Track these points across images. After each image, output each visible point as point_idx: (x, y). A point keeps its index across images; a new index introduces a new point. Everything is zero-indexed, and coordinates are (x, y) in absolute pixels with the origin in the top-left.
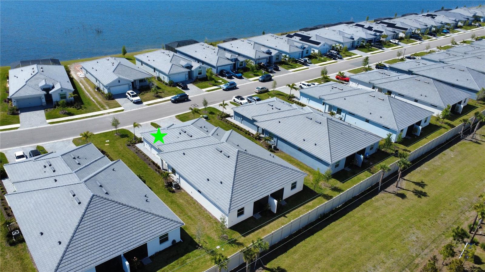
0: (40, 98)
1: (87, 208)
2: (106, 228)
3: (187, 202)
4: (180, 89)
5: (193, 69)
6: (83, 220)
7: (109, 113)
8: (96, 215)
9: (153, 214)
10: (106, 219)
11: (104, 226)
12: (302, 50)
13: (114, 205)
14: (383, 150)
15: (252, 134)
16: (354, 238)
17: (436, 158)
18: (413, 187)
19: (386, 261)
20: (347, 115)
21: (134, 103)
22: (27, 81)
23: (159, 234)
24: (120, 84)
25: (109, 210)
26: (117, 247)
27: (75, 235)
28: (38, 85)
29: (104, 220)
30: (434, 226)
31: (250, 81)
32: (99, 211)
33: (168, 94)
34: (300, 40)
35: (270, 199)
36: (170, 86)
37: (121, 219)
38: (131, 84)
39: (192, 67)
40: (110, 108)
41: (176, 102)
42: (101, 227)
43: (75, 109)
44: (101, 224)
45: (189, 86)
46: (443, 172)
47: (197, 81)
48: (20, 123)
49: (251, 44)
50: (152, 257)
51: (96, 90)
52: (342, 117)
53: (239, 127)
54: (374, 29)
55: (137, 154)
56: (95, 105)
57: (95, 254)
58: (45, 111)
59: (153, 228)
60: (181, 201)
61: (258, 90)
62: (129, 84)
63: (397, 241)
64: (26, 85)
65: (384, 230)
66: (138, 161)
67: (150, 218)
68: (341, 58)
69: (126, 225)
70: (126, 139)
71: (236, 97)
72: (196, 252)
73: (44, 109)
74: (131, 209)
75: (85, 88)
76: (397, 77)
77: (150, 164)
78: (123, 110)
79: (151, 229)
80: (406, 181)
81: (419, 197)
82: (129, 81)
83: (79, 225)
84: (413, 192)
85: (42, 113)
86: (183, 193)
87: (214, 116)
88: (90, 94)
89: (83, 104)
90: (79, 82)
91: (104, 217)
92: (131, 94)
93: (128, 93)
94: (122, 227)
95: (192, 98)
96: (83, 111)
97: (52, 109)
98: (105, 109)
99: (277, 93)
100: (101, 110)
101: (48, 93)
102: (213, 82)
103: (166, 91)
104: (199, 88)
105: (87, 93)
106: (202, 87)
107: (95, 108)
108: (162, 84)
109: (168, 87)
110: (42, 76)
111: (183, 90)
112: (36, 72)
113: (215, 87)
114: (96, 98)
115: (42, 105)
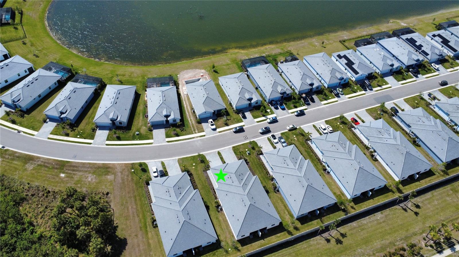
1: (182, 226)
3: (223, 219)
4: (241, 117)
5: (252, 101)
7: (197, 137)
9: (206, 232)
11: (187, 235)
12: (340, 81)
13: (192, 226)
15: (270, 174)
17: (367, 217)
18: (338, 236)
21: (211, 129)
22: (157, 109)
23: (207, 242)
24: (206, 113)
25: (190, 228)
26: (191, 245)
31: (289, 113)
32: (186, 228)
34: (346, 64)
35: (259, 231)
36: (236, 113)
37: (194, 233)
41: (236, 132)
43: (180, 131)
47: (254, 110)
48: (153, 139)
49: (300, 74)
50: (203, 248)
51: (192, 111)
53: (265, 166)
55: (207, 179)
57: (183, 246)
59: (205, 239)
64: (157, 112)
67: (204, 234)
68: (371, 90)
69: (195, 236)
70: (203, 164)
72: (221, 250)
73: (165, 128)
74: (198, 229)
75: (186, 107)
77: (211, 189)
78: (204, 136)
80: (336, 231)
81: (337, 243)
82: (211, 112)
83: (178, 234)
84: (336, 239)
86: (223, 214)
87: (254, 151)
89: (184, 125)
90: (183, 99)
91: (187, 231)
92: (211, 123)
95: (246, 128)
96: (184, 133)
97: (169, 128)
98: (196, 133)
99: (301, 132)
100: (193, 134)
101: (167, 119)
102: (264, 112)
103: (232, 119)
104: (253, 118)
105: (187, 113)
106: (255, 117)
107: (190, 131)
108: (231, 110)
109: (234, 114)
110: (164, 106)
111: (242, 119)
112: (162, 102)
113: (263, 118)
114: (191, 119)
115: (164, 124)
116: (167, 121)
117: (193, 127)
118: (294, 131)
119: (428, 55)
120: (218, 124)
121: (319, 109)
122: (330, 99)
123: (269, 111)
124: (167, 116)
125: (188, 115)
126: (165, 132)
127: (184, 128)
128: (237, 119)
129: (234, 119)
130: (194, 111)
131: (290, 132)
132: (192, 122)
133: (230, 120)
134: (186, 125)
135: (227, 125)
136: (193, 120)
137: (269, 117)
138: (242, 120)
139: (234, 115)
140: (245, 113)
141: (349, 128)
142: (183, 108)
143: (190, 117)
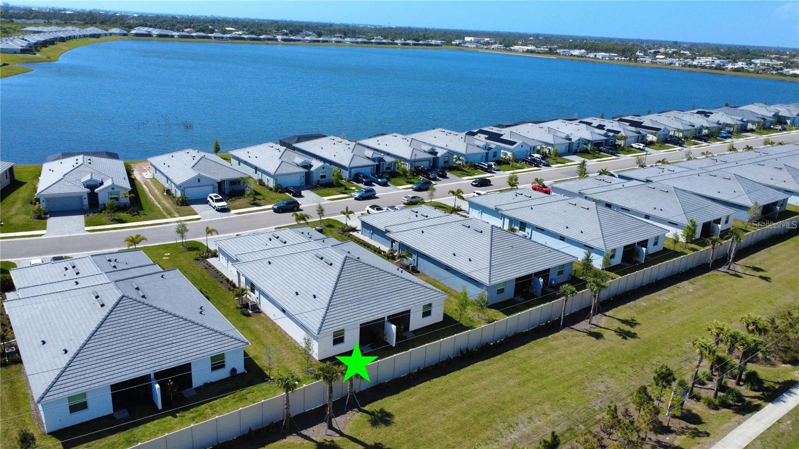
0: (80, 197)
1: (112, 311)
2: (135, 338)
4: (291, 196)
5: (312, 169)
6: (103, 325)
7: (177, 222)
8: (123, 320)
9: (205, 327)
10: (137, 327)
11: (131, 335)
12: (486, 151)
13: (150, 311)
14: (581, 278)
15: (384, 252)
16: (507, 383)
17: (664, 291)
18: (617, 325)
19: (551, 413)
20: (533, 231)
21: (217, 210)
22: (65, 175)
23: (209, 353)
24: (200, 184)
25: (143, 316)
26: (145, 364)
27: (88, 343)
28: (80, 180)
29: (133, 328)
30: (637, 374)
31: (400, 190)
32: (128, 316)
33: (270, 202)
34: (486, 139)
35: (387, 324)
36: (276, 192)
37: (158, 329)
38: (217, 185)
39: (311, 166)
40: (181, 216)
41: (280, 211)
42: (127, 336)
43: (129, 214)
44: (128, 333)
45: (303, 193)
46: (669, 309)
47: (318, 187)
48: (46, 229)
49: (406, 140)
50: (198, 389)
51: (165, 194)
52: (527, 234)
53: (367, 243)
54: (606, 128)
55: (206, 270)
56: (160, 211)
57: (113, 369)
58: (85, 217)
59: (202, 345)
60: (258, 326)
61: (406, 199)
62: (213, 185)
63: (574, 390)
64: (62, 179)
65: (558, 375)
66: (206, 277)
67: (200, 331)
68: (548, 165)
69: (164, 337)
70: (194, 253)
71: (370, 207)
72: (264, 386)
73: (84, 214)
74: (174, 318)
75: (150, 191)
76: (621, 184)
77: (222, 282)
78: (199, 219)
79: (199, 345)
80: (607, 317)
81: (625, 338)
82: (215, 181)
83: (96, 331)
84: (615, 331)
85: (81, 218)
86: (263, 317)
87: (332, 229)
88: (156, 199)
89: (142, 209)
90: (143, 183)
91: (134, 325)
92: (214, 198)
93: (210, 197)
94: (157, 339)
96: (140, 218)
97: (96, 214)
98: (173, 217)
99: (435, 205)
100: (166, 218)
101: (93, 191)
102: (342, 189)
103: (268, 198)
104: (318, 196)
105: (151, 197)
106: (323, 195)
107: (159, 215)
108: (264, 189)
109: (272, 193)
110: (87, 169)
111: (294, 197)
112: (80, 163)
113: (344, 196)
114: (163, 203)
115: (83, 209)
116: (93, 195)
117: (166, 210)
119: (620, 132)
120: (234, 204)
121: (458, 184)
123: (353, 188)
124: (93, 186)
125: (154, 199)
126: (85, 219)
127: (140, 212)
129: (273, 199)
130: (169, 192)
132: (163, 206)
133: (264, 199)
134: (146, 209)
135: (256, 205)
136: (166, 204)
137: (354, 194)
139: (273, 195)
140: (300, 192)
143: (158, 201)
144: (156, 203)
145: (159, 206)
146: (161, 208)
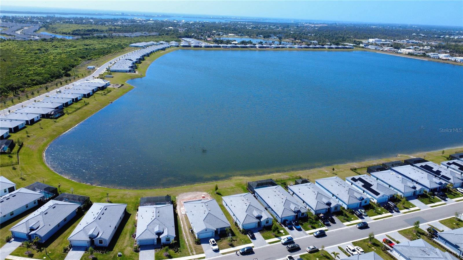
4: (249, 237)
5: (262, 220)
7: (195, 259)
12: (360, 201)
21: (213, 250)
22: (148, 225)
24: (206, 232)
31: (307, 235)
34: (363, 186)
36: (243, 233)
38: (214, 232)
39: (261, 217)
40: (197, 254)
41: (244, 254)
43: (173, 251)
45: (257, 235)
47: (264, 230)
49: (314, 193)
51: (190, 231)
54: (442, 174)
56: (187, 248)
58: (155, 251)
61: (309, 250)
62: (212, 233)
64: (147, 229)
68: (398, 212)
73: (155, 249)
75: (183, 227)
78: (205, 258)
85: (153, 252)
88: (186, 235)
89: (179, 246)
90: (181, 219)
92: (212, 243)
93: (211, 241)
95: (256, 250)
96: (178, 254)
97: (160, 249)
98: (193, 255)
99: (324, 255)
100: (190, 255)
101: (159, 237)
102: (276, 232)
103: (238, 239)
104: (263, 239)
105: (184, 233)
106: (266, 238)
107: (187, 252)
108: (237, 230)
109: (241, 234)
110: (157, 222)
111: (251, 239)
112: (155, 217)
113: (276, 239)
114: (189, 240)
115: (154, 244)
116: (159, 240)
117: (190, 248)
118: (315, 253)
119: (450, 179)
120: (222, 244)
121: (342, 230)
122: (353, 220)
123: (282, 231)
124: (159, 234)
125: (185, 235)
126: (155, 254)
127: (179, 249)
128: (244, 239)
129: (241, 240)
130: (192, 231)
131: (312, 255)
132: (189, 243)
133: (236, 240)
134: (181, 246)
135: (232, 246)
136: (190, 241)
137: (283, 237)
138: (250, 241)
139: (241, 236)
140: (254, 234)
141: (383, 250)
142: (179, 228)
143: (187, 237)
144: (186, 240)
145: (187, 243)
146: (188, 244)
